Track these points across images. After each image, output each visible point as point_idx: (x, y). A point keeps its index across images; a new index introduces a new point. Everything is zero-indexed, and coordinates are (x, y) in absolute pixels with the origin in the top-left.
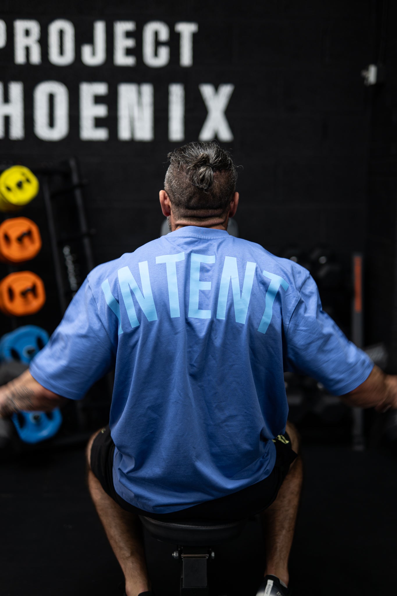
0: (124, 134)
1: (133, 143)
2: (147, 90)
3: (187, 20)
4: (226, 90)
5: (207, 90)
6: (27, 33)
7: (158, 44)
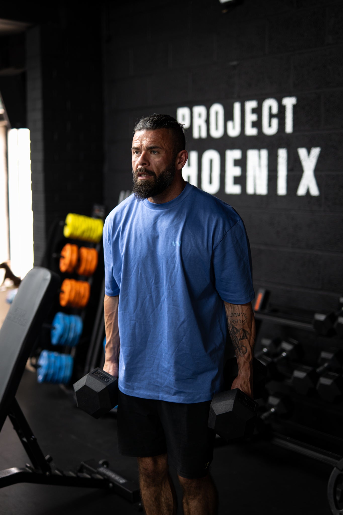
0: (250, 190)
1: (255, 196)
2: (264, 153)
3: (290, 95)
4: (316, 151)
5: (302, 152)
6: (200, 115)
7: (271, 116)
